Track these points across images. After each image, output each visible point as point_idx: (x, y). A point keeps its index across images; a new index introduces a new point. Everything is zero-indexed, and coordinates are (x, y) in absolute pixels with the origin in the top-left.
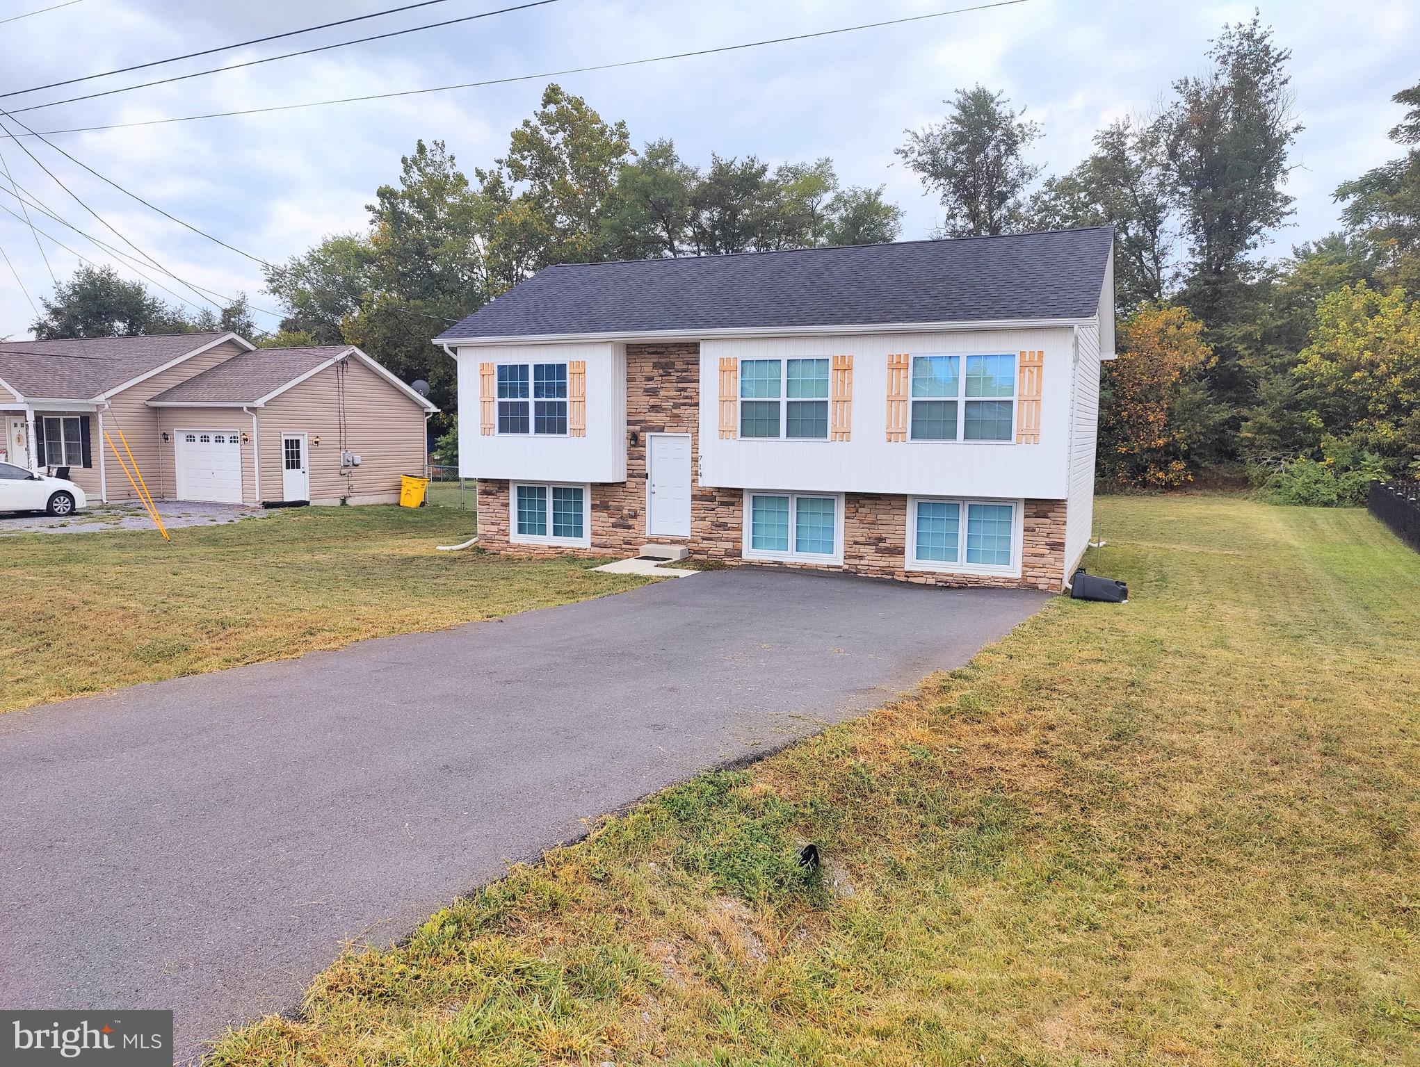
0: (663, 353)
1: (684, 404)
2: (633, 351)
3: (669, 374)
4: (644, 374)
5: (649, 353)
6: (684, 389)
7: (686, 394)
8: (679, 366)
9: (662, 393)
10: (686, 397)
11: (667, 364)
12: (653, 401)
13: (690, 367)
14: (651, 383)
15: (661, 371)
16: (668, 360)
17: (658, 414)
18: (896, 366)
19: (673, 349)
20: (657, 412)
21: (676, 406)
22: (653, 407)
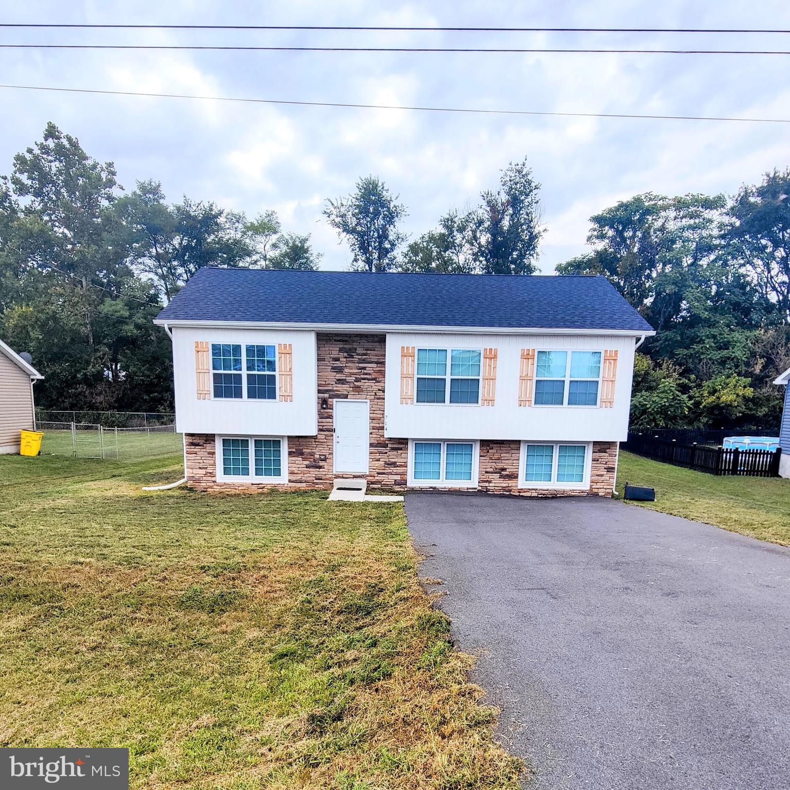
0: (346, 341)
1: (364, 379)
2: (323, 338)
3: (352, 357)
4: (331, 356)
5: (335, 341)
6: (364, 368)
7: (365, 371)
8: (360, 351)
9: (346, 370)
10: (366, 374)
11: (350, 349)
12: (339, 376)
13: (369, 352)
14: (337, 362)
15: (346, 354)
16: (351, 346)
17: (343, 386)
18: (527, 356)
19: (356, 339)
20: (343, 384)
21: (357, 380)
22: (338, 380)
